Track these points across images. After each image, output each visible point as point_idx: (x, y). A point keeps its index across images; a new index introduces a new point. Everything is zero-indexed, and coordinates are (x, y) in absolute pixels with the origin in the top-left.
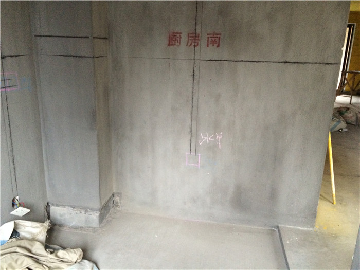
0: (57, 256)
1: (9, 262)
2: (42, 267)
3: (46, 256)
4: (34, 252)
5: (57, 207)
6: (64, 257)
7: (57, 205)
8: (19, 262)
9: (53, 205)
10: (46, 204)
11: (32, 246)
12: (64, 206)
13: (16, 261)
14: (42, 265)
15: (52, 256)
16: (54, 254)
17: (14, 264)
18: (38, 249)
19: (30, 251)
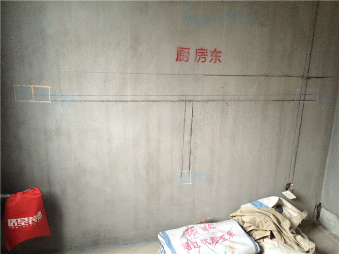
0: (295, 237)
1: (262, 220)
2: (280, 238)
3: (287, 233)
4: (282, 225)
5: (326, 211)
6: (300, 242)
7: (327, 209)
8: (267, 224)
9: (324, 207)
10: (318, 204)
11: (283, 221)
12: (332, 213)
13: (266, 222)
14: (282, 236)
15: (291, 235)
16: (294, 235)
17: (264, 222)
18: (286, 225)
19: (279, 223)
